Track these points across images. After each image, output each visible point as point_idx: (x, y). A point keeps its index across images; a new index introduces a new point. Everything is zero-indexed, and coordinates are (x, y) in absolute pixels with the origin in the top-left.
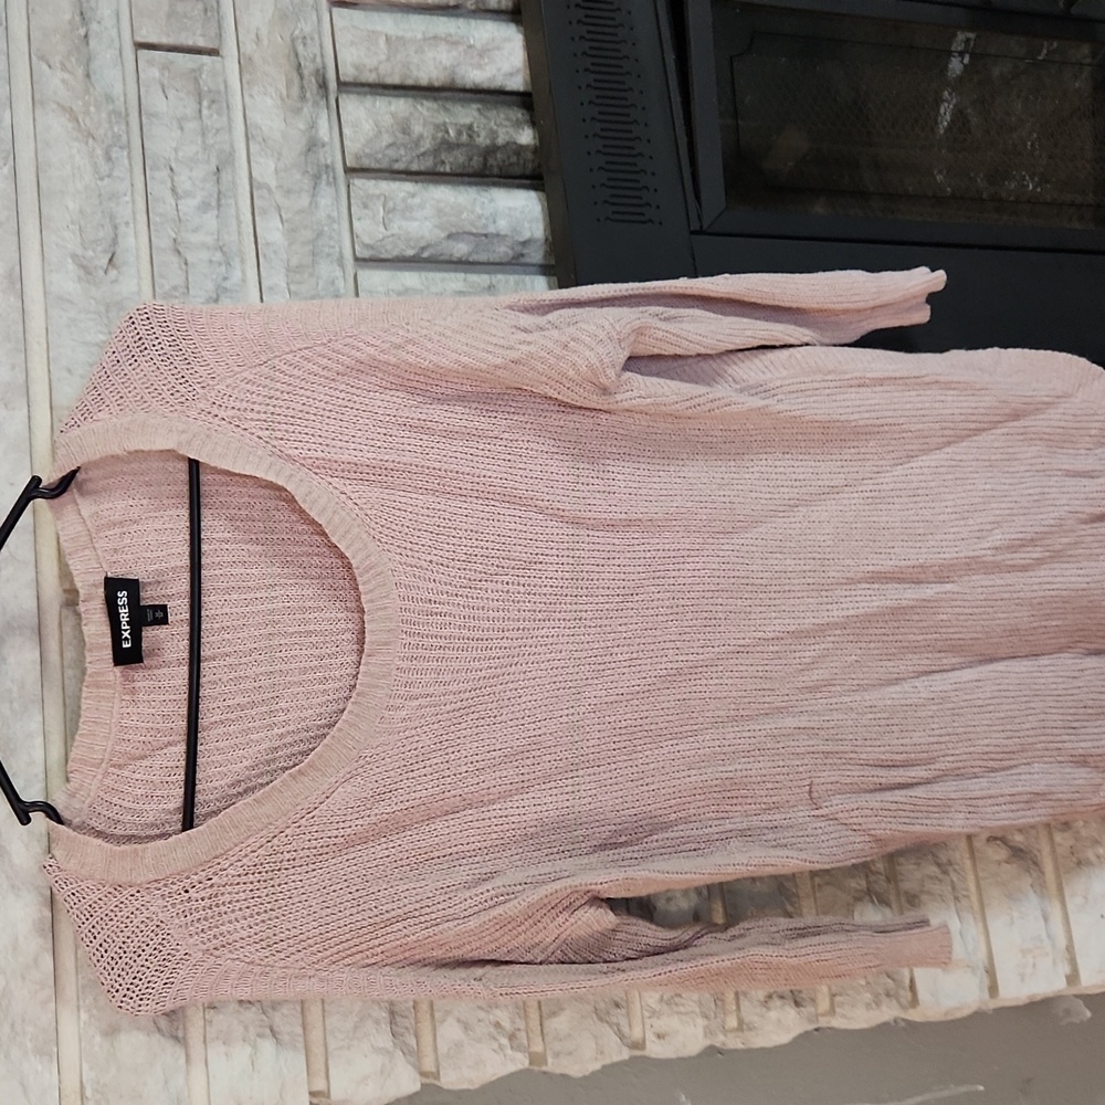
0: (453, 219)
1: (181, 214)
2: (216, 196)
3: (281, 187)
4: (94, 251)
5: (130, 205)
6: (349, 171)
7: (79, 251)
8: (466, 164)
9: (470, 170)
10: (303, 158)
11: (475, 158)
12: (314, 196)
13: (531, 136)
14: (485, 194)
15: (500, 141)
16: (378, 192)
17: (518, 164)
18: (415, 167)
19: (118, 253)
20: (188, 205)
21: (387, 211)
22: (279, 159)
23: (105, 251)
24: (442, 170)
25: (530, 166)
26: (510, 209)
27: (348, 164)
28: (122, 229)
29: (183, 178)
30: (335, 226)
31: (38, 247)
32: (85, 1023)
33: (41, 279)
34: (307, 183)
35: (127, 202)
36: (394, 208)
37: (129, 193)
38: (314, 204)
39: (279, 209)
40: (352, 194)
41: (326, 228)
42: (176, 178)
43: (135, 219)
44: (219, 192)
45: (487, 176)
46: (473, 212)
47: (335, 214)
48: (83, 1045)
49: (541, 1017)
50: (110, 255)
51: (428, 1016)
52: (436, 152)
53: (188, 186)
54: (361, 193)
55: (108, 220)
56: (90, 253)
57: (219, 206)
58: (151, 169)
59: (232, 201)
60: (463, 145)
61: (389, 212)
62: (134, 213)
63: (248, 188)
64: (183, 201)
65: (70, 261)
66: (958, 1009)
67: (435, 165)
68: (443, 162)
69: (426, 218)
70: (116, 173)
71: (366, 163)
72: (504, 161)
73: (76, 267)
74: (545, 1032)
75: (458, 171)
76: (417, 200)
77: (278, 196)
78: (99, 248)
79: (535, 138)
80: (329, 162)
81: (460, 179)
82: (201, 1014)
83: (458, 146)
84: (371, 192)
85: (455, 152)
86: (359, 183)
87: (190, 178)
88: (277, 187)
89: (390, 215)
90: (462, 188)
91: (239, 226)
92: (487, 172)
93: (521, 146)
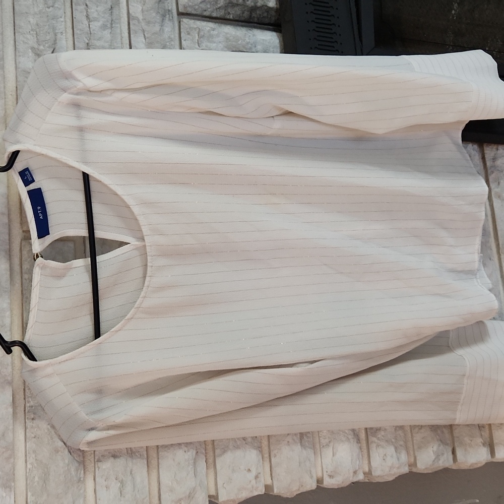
0: (234, 43)
1: (91, 31)
2: (110, 22)
3: (145, 19)
4: (44, 46)
5: (63, 23)
6: (180, 14)
7: (36, 46)
8: (241, 15)
9: (243, 19)
10: (157, 4)
11: (246, 12)
12: (162, 26)
13: (275, 3)
14: (251, 32)
15: (259, 4)
16: (196, 26)
17: (268, 17)
18: (214, 15)
19: (56, 49)
20: (95, 25)
21: (200, 37)
22: (144, 5)
23: (49, 47)
24: (228, 17)
25: (273, 19)
26: (263, 40)
27: (180, 11)
28: (59, 36)
29: (92, 10)
30: (173, 43)
31: (12, 42)
32: (29, 469)
33: (14, 60)
34: (159, 18)
35: (62, 22)
36: (204, 35)
37: (63, 17)
38: (162, 30)
39: (144, 31)
40: (182, 27)
41: (168, 44)
42: (89, 10)
43: (66, 31)
44: (112, 21)
45: (252, 23)
46: (244, 40)
47: (173, 36)
48: (28, 482)
49: (271, 467)
50: (52, 49)
51: (212, 466)
52: (226, 7)
53: (95, 15)
54: (187, 26)
55: (52, 30)
56: (42, 47)
57: (112, 27)
58: (75, 5)
59: (118, 25)
60: (240, 5)
61: (201, 37)
62: (66, 28)
63: (126, 19)
64: (92, 23)
65: (30, 51)
66: (476, 464)
67: (225, 14)
68: (229, 14)
69: (220, 42)
70: (56, 5)
71: (190, 10)
72: (260, 15)
73: (34, 54)
74: (273, 475)
75: (236, 19)
76: (215, 32)
77: (143, 24)
78: (47, 45)
79: (276, 4)
80: (170, 8)
81: (237, 23)
82: (93, 465)
83: (238, 5)
84: (192, 26)
85: (235, 8)
86: (186, 21)
87: (97, 11)
88: (142, 19)
89: (202, 39)
90: (239, 28)
91: (121, 39)
92: (251, 20)
93: (270, 8)
